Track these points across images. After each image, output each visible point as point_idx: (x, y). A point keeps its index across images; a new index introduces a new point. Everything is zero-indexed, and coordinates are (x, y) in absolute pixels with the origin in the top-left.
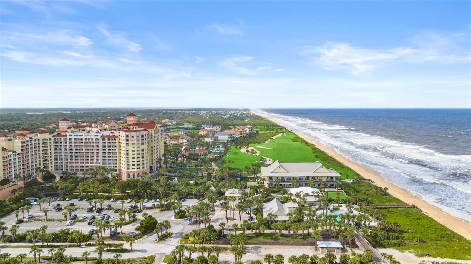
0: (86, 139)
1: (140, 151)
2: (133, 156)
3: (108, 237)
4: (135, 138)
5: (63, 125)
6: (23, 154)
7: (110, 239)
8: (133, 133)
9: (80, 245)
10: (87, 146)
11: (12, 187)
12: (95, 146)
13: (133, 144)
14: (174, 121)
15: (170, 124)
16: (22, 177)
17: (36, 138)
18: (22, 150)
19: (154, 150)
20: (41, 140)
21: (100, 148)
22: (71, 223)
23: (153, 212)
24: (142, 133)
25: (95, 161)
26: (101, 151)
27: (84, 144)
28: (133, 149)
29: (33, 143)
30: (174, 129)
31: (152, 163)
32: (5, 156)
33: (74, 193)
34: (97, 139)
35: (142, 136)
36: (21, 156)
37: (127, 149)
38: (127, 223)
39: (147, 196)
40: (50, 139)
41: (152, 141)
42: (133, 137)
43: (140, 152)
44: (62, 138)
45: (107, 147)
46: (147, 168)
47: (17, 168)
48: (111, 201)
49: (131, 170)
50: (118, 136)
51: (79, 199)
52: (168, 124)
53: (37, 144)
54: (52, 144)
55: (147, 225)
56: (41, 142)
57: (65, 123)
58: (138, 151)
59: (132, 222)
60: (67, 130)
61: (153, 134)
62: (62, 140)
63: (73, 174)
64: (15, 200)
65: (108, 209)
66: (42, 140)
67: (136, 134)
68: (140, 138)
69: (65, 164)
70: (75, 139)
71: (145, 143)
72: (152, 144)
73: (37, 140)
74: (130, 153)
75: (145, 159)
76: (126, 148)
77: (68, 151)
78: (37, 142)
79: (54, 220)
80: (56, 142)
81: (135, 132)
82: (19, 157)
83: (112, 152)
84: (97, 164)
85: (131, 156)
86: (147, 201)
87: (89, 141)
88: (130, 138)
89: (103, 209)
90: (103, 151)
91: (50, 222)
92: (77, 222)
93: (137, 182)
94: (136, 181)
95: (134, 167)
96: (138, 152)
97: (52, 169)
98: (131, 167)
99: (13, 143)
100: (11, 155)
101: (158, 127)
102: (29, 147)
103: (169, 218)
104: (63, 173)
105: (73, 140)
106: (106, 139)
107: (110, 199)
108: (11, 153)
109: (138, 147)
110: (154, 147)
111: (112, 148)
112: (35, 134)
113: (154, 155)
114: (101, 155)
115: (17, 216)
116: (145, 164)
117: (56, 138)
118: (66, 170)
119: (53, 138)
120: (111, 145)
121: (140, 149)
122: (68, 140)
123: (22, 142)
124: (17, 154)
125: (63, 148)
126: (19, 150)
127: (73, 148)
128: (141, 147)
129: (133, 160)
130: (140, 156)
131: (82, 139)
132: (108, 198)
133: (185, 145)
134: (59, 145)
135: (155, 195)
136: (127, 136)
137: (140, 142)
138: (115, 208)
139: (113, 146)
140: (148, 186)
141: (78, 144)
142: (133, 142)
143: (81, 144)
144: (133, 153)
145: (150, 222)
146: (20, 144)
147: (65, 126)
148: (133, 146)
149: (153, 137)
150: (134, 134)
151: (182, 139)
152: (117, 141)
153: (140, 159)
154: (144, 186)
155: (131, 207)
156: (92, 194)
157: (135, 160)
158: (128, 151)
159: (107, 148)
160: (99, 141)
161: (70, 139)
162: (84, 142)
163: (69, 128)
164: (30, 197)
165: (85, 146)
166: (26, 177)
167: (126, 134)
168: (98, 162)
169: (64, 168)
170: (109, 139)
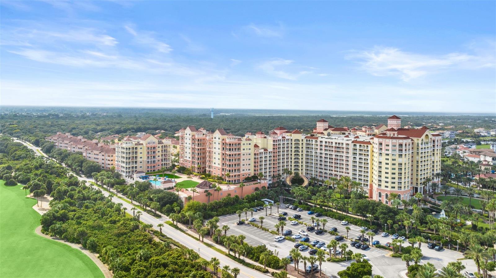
0: (336, 143)
1: (397, 165)
2: (387, 171)
3: (303, 273)
4: (390, 148)
5: (320, 126)
6: (274, 152)
7: (304, 276)
8: (387, 140)
9: (266, 272)
10: (338, 151)
11: (256, 185)
12: (345, 153)
13: (387, 155)
14: (493, 131)
15: (486, 134)
16: (272, 176)
17: (289, 137)
18: (274, 149)
19: (420, 167)
20: (293, 141)
21: (351, 155)
22: (280, 239)
23: (383, 255)
24: (401, 141)
25: (344, 170)
26: (351, 159)
27: (334, 149)
28: (387, 162)
29: (286, 142)
30: (487, 141)
31: (417, 183)
32: (257, 153)
33: (309, 204)
34: (348, 144)
35: (401, 145)
36: (272, 155)
37: (380, 161)
38: (337, 260)
39: (388, 229)
40: (302, 140)
41: (418, 153)
42: (388, 145)
43: (397, 167)
44: (314, 140)
45: (358, 154)
46: (406, 189)
47: (268, 166)
48: (342, 223)
49: (383, 187)
50: (372, 143)
51: (309, 212)
52: (482, 134)
53: (290, 144)
54: (304, 146)
55: (353, 273)
56: (293, 143)
57: (322, 124)
58: (394, 164)
59: (345, 260)
60: (324, 132)
61: (420, 145)
62: (314, 143)
63: (321, 181)
64: (251, 199)
65: (331, 234)
66: (295, 140)
67: (392, 143)
68: (397, 148)
69: (314, 169)
70: (326, 142)
71: (403, 156)
72: (417, 157)
73: (290, 140)
74: (384, 165)
75: (403, 176)
76: (379, 159)
77: (319, 155)
78: (290, 142)
79: (268, 231)
80: (308, 144)
81: (391, 140)
82: (270, 155)
83: (363, 161)
84: (346, 174)
85: (383, 170)
86: (386, 236)
87: (339, 146)
88: (383, 147)
89: (326, 231)
90: (354, 159)
91: (264, 231)
92: (287, 239)
93: (377, 206)
94: (376, 204)
95: (387, 184)
96: (394, 167)
97: (302, 173)
98: (383, 184)
99: (267, 141)
100: (262, 153)
101: (429, 135)
102: (282, 146)
103: (399, 272)
104: (312, 179)
105: (324, 144)
106: (358, 145)
107: (343, 220)
108: (263, 150)
109: (394, 160)
110: (421, 162)
111: (363, 157)
112: (290, 133)
113: (420, 173)
114: (351, 163)
115: (240, 216)
116: (403, 184)
117: (308, 139)
118: (315, 176)
119: (306, 139)
120: (363, 153)
121: (397, 162)
122: (319, 143)
123: (274, 141)
124: (268, 152)
125: (314, 151)
126: (270, 149)
127: (323, 152)
128: (399, 160)
129: (387, 175)
130: (397, 171)
131: (332, 143)
132: (341, 218)
133: (484, 165)
134: (310, 148)
135: (399, 230)
136: (381, 144)
137: (397, 153)
138: (340, 234)
139: (365, 155)
140: (391, 214)
141: (328, 148)
142: (387, 152)
143: (331, 149)
144: (387, 166)
145: (359, 271)
146: (272, 143)
147: (322, 127)
148: (387, 157)
149: (420, 148)
150: (389, 142)
151: (485, 155)
152: (369, 149)
153: (396, 176)
154: (385, 214)
155: (358, 238)
156: (326, 208)
157: (389, 176)
158: (381, 163)
159: (358, 157)
160: (349, 147)
161: (321, 142)
162: (334, 147)
163: (326, 130)
164: (268, 198)
165: (335, 151)
166: (275, 177)
167: (379, 142)
168: (347, 172)
169: (313, 173)
170: (360, 146)
